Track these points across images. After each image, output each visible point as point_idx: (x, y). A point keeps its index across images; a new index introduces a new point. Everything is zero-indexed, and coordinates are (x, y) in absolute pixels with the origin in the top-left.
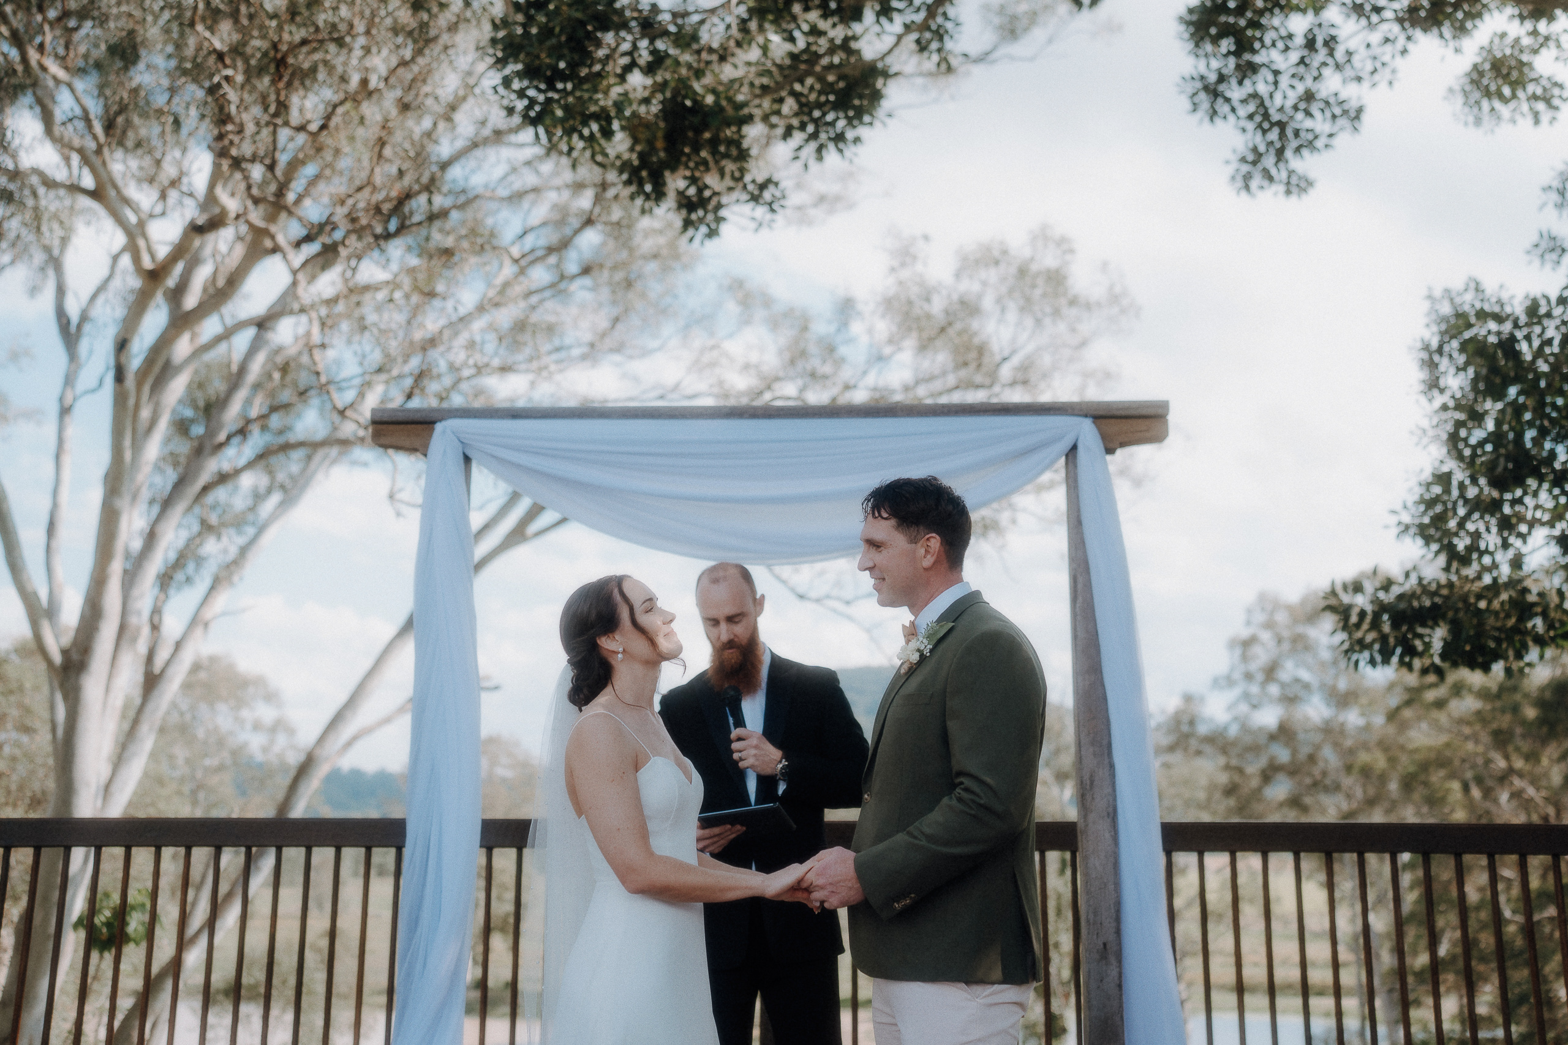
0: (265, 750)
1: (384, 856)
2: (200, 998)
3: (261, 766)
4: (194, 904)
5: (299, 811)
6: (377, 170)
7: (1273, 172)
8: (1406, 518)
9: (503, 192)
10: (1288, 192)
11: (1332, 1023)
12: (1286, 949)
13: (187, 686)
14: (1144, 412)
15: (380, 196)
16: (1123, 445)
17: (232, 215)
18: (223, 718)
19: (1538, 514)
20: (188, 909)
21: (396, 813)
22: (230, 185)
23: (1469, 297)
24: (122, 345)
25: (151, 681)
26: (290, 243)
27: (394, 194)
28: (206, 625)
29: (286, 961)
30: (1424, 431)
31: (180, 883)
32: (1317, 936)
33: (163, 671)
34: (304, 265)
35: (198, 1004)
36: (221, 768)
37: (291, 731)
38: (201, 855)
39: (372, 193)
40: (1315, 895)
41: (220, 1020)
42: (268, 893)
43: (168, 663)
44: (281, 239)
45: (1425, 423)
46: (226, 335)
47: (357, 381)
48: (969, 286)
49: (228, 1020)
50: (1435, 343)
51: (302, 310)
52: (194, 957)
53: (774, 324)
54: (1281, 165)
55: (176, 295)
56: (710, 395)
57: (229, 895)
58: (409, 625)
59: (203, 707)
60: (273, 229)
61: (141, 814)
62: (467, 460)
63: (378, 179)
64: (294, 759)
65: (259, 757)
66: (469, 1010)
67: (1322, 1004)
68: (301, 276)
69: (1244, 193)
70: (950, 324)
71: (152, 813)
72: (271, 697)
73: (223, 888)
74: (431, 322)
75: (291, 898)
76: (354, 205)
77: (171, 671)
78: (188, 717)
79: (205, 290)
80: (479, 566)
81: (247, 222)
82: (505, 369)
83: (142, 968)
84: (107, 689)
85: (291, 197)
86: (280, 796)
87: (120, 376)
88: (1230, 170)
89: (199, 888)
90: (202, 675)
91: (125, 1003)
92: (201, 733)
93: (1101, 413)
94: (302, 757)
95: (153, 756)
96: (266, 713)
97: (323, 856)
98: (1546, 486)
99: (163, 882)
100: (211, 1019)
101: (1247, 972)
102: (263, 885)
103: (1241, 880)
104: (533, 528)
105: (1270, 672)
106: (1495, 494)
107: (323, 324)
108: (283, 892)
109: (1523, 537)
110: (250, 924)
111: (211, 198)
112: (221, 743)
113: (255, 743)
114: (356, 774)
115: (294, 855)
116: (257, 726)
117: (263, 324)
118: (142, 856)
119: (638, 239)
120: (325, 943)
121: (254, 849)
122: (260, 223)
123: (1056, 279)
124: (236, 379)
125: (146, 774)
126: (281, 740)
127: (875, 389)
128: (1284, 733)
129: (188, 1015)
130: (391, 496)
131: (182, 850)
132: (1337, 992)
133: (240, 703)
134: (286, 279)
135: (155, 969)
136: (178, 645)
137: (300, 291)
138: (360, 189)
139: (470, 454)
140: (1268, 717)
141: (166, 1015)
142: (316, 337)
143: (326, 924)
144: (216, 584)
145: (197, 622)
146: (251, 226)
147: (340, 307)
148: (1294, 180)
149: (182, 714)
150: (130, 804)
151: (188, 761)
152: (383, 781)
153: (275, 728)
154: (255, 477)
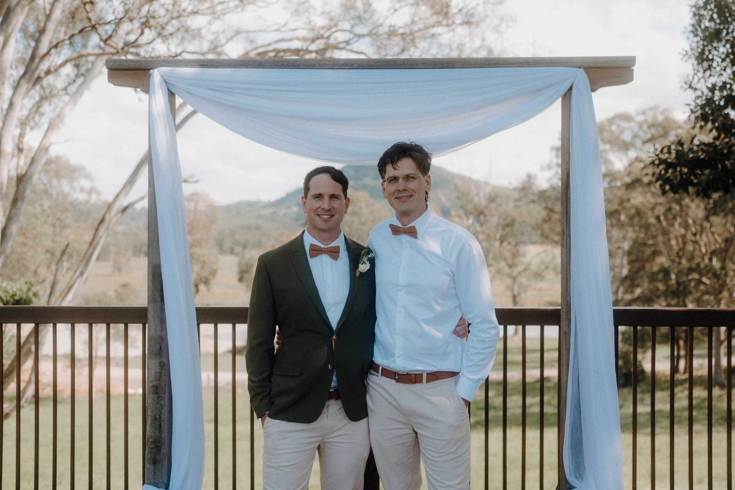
0: (87, 201)
14: (619, 64)
16: (602, 86)
18: (65, 186)
37: (99, 193)
56: (303, 29)
59: (55, 182)
64: (103, 206)
72: (88, 176)
78: (48, 186)
82: (195, 13)
90: (53, 166)
92: (55, 194)
93: (590, 65)
96: (86, 184)
112: (65, 198)
113: (81, 198)
116: (82, 190)
126: (94, 197)
127: (390, 26)
133: (72, 179)
136: (34, 159)
144: (50, 128)
145: (41, 148)
149: (44, 184)
151: (50, 207)
153: (91, 191)
154: (69, 70)
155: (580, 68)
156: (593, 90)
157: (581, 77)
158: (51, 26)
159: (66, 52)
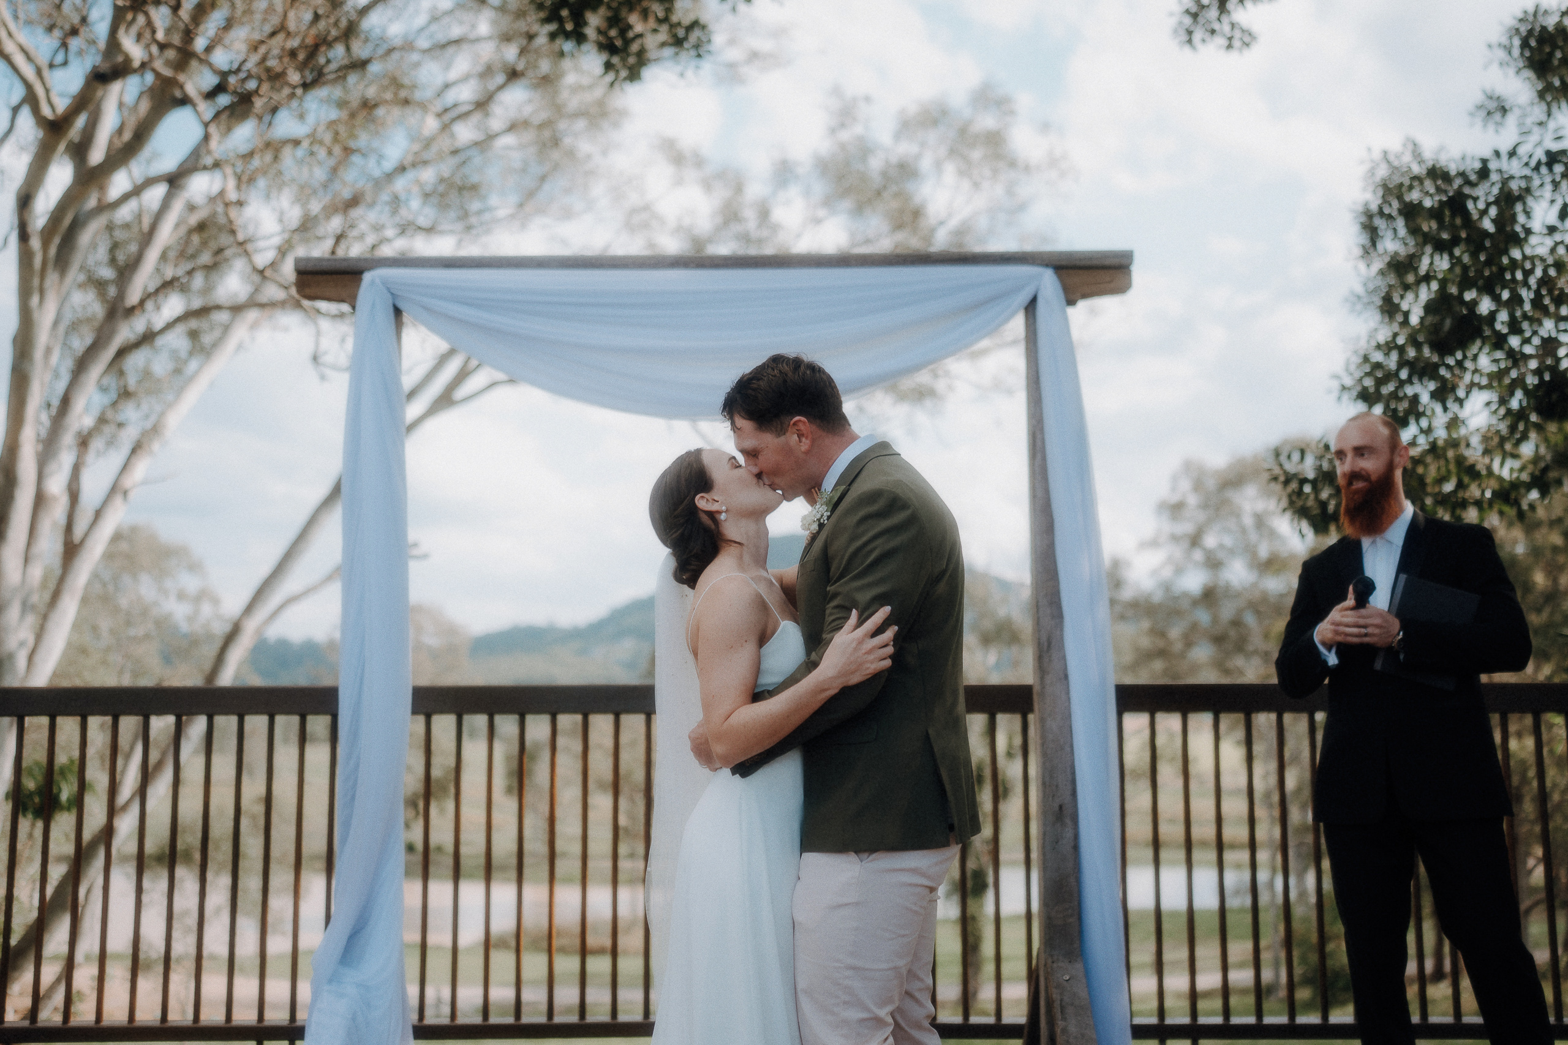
0: (191, 619)
1: (318, 724)
2: (134, 863)
3: (185, 636)
4: (123, 772)
5: (226, 678)
6: (291, 15)
7: (1216, 26)
8: (1348, 381)
9: (423, 43)
10: (1230, 47)
11: (1247, 876)
12: (1203, 807)
13: (109, 556)
14: (1107, 262)
15: (294, 43)
16: (1085, 296)
17: (136, 64)
18: (146, 588)
19: (1476, 379)
20: (118, 777)
21: (326, 682)
22: (134, 30)
23: (1407, 158)
24: (25, 201)
25: (71, 550)
26: (201, 93)
27: (309, 41)
28: (125, 493)
29: (221, 827)
30: (1359, 297)
31: (108, 752)
32: (1235, 792)
33: (82, 541)
34: (217, 115)
35: (131, 869)
36: (147, 637)
37: (216, 601)
38: (129, 724)
39: (285, 40)
40: (1232, 754)
41: (156, 886)
42: (201, 760)
43: (87, 535)
44: (191, 89)
45: (1359, 289)
46: (137, 191)
47: (276, 241)
48: (906, 149)
49: (164, 884)
50: (1374, 207)
51: (217, 165)
52: (126, 825)
53: (707, 185)
54: (1225, 19)
55: (79, 151)
57: (160, 765)
58: (336, 491)
59: (125, 578)
60: (181, 78)
61: (65, 683)
62: (398, 312)
63: (292, 25)
64: (220, 629)
65: (184, 627)
66: (408, 873)
67: (1237, 857)
68: (212, 129)
69: (1187, 49)
70: (885, 187)
71: (78, 682)
72: (195, 567)
73: (154, 756)
74: (352, 178)
75: (224, 765)
76: (267, 53)
77: (89, 543)
78: (110, 587)
79: (111, 143)
80: (411, 427)
81: (154, 70)
83: (73, 836)
84: (27, 560)
85: (200, 44)
86: (208, 666)
87: (24, 236)
88: (1173, 21)
89: (128, 756)
90: (124, 546)
91: (57, 872)
92: (124, 603)
93: (1064, 263)
94: (227, 628)
95: (76, 626)
96: (190, 583)
97: (256, 723)
98: (1486, 349)
99: (91, 751)
100: (146, 884)
101: (1163, 829)
102: (196, 752)
103: (1160, 741)
104: (460, 393)
105: (1195, 540)
106: (1435, 359)
107: (239, 178)
108: (216, 759)
109: (1460, 402)
110: (183, 791)
111: (113, 44)
112: (145, 612)
113: (179, 611)
114: (283, 644)
115: (226, 723)
116: (181, 596)
117: (174, 180)
118: (68, 726)
119: (565, 94)
120: (260, 809)
121: (184, 718)
122: (167, 72)
123: (994, 141)
124: (147, 238)
125: (69, 645)
126: (206, 609)
128: (1209, 596)
129: (122, 882)
130: (315, 358)
131: (108, 719)
132: (1253, 846)
133: (163, 574)
134: (197, 132)
135: (87, 835)
136: (98, 514)
137: (213, 144)
138: (273, 34)
139: (401, 305)
140: (1193, 582)
141: (100, 881)
142: (232, 195)
143: (262, 790)
144: (136, 449)
145: (116, 489)
146: (157, 74)
147: (256, 162)
148: (1237, 34)
149: (104, 585)
150: (55, 674)
151: (112, 631)
152: (310, 651)
153: (199, 597)
154: (176, 340)
155: (1047, 266)
156: (1071, 302)
157: (1048, 283)
158: (152, 256)
159: (173, 306)
